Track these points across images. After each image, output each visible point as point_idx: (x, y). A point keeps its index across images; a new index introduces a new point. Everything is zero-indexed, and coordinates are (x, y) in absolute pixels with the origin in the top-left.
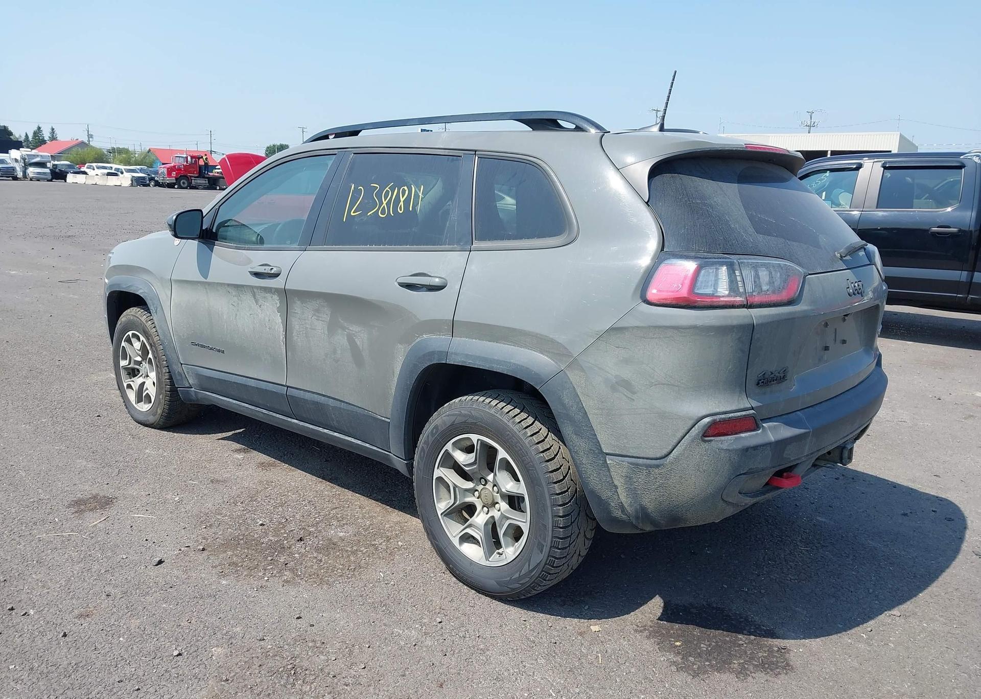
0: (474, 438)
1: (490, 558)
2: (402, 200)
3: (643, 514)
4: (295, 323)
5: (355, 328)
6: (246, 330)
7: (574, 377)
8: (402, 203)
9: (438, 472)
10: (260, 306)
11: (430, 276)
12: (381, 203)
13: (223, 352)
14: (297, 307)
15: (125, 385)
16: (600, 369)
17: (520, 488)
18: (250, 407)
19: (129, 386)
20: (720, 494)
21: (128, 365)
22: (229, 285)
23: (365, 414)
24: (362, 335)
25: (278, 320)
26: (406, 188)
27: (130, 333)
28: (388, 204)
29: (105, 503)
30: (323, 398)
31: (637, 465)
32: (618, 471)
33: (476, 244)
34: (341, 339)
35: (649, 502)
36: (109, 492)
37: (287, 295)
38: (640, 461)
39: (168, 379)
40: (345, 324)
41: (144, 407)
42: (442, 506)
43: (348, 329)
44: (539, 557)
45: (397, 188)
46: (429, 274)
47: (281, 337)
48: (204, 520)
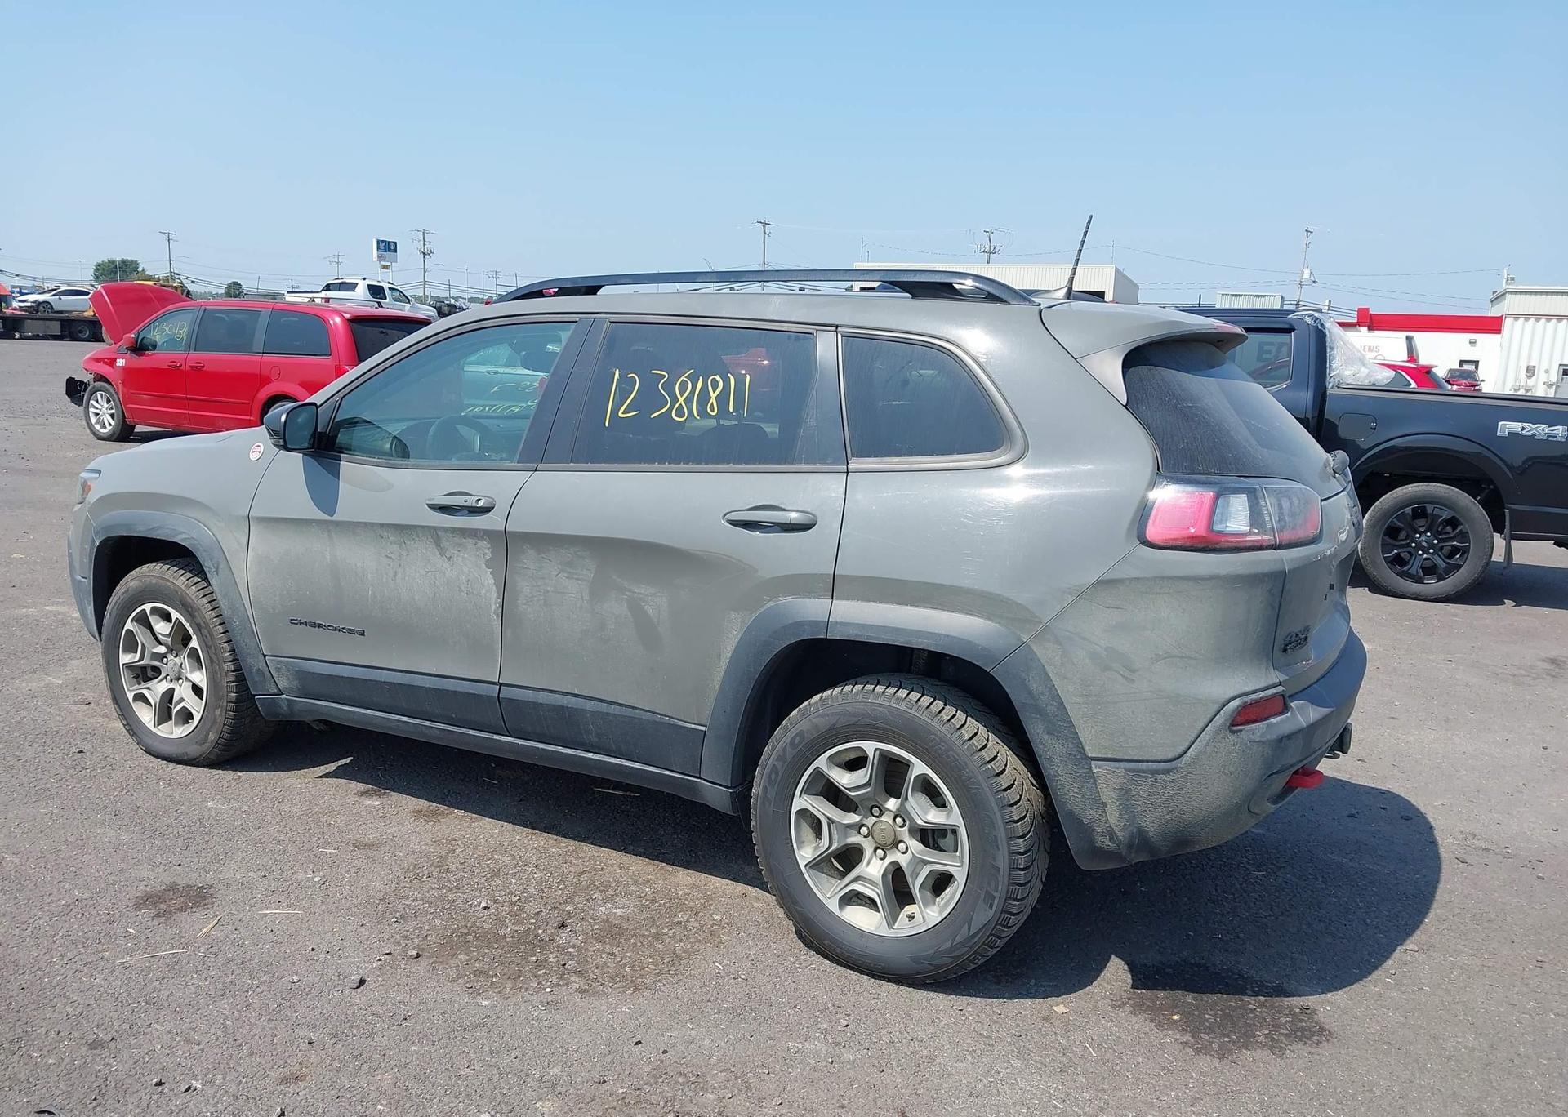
0: (870, 747)
1: (894, 924)
2: (713, 395)
3: (1140, 840)
4: (524, 587)
5: (642, 590)
6: (417, 598)
7: (1045, 653)
8: (713, 400)
9: (800, 802)
10: (449, 559)
11: (784, 510)
12: (675, 400)
13: (362, 634)
14: (529, 560)
15: (130, 696)
16: (1084, 639)
17: (951, 816)
18: (411, 720)
19: (140, 698)
20: (1247, 803)
21: (139, 661)
22: (382, 525)
23: (657, 720)
24: (657, 601)
25: (488, 582)
26: (718, 378)
27: (148, 607)
28: (689, 401)
29: (200, 896)
30: (574, 699)
31: (1138, 771)
32: (1108, 782)
33: (855, 463)
34: (615, 607)
35: (1150, 823)
36: (189, 876)
37: (507, 543)
38: (1144, 766)
39: (233, 682)
40: (626, 585)
41: (174, 731)
42: (805, 854)
43: (630, 591)
44: (984, 916)
45: (701, 378)
46: (783, 507)
47: (494, 607)
48: (384, 909)
